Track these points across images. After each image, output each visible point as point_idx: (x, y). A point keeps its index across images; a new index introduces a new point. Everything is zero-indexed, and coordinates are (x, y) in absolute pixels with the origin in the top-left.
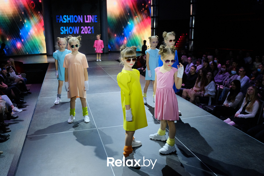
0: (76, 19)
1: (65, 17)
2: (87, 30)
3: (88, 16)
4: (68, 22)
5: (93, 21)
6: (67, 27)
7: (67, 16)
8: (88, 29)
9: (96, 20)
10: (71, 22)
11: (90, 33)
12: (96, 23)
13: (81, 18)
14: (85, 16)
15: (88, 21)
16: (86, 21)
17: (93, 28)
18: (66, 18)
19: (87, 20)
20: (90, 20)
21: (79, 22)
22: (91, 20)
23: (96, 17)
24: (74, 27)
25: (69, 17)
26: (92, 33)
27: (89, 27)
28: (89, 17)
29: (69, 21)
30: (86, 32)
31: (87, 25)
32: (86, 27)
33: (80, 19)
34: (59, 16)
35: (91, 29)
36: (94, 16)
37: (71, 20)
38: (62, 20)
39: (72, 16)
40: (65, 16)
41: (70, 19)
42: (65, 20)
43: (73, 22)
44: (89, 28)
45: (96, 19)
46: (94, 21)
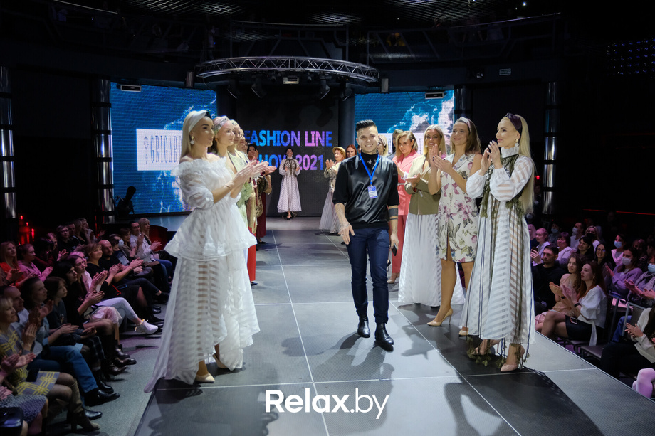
0: (285, 138)
1: (263, 135)
2: (309, 163)
3: (313, 133)
4: (268, 144)
5: (323, 145)
6: (266, 156)
7: (268, 132)
8: (312, 161)
9: (330, 142)
10: (274, 145)
11: (315, 168)
12: (329, 147)
13: (297, 137)
14: (306, 132)
15: (312, 144)
16: (307, 144)
17: (321, 157)
18: (265, 136)
19: (310, 141)
20: (317, 141)
21: (292, 145)
22: (319, 141)
23: (330, 136)
24: (280, 156)
25: (271, 135)
26: (318, 169)
27: (313, 156)
28: (315, 135)
29: (271, 141)
30: (306, 165)
31: (310, 151)
32: (307, 156)
33: (294, 138)
34: (251, 133)
35: (318, 162)
36: (325, 133)
37: (276, 142)
38: (256, 141)
39: (278, 132)
40: (264, 132)
41: (273, 138)
42: (262, 141)
43: (279, 144)
44: (313, 159)
45: (330, 139)
46: (325, 144)
